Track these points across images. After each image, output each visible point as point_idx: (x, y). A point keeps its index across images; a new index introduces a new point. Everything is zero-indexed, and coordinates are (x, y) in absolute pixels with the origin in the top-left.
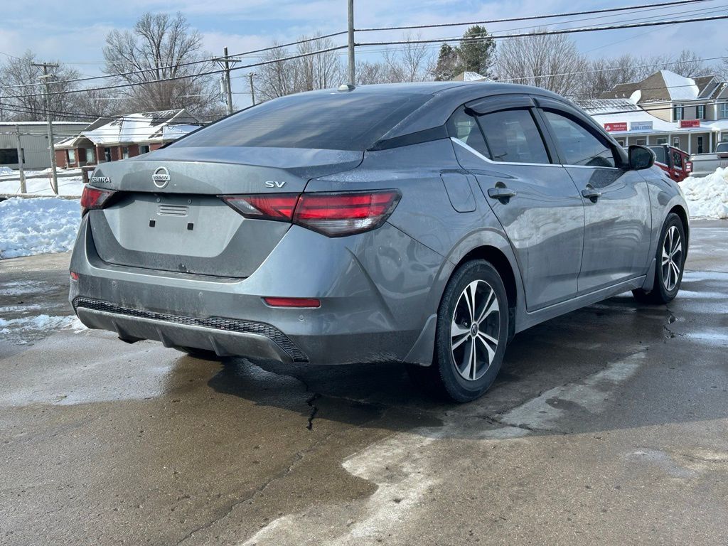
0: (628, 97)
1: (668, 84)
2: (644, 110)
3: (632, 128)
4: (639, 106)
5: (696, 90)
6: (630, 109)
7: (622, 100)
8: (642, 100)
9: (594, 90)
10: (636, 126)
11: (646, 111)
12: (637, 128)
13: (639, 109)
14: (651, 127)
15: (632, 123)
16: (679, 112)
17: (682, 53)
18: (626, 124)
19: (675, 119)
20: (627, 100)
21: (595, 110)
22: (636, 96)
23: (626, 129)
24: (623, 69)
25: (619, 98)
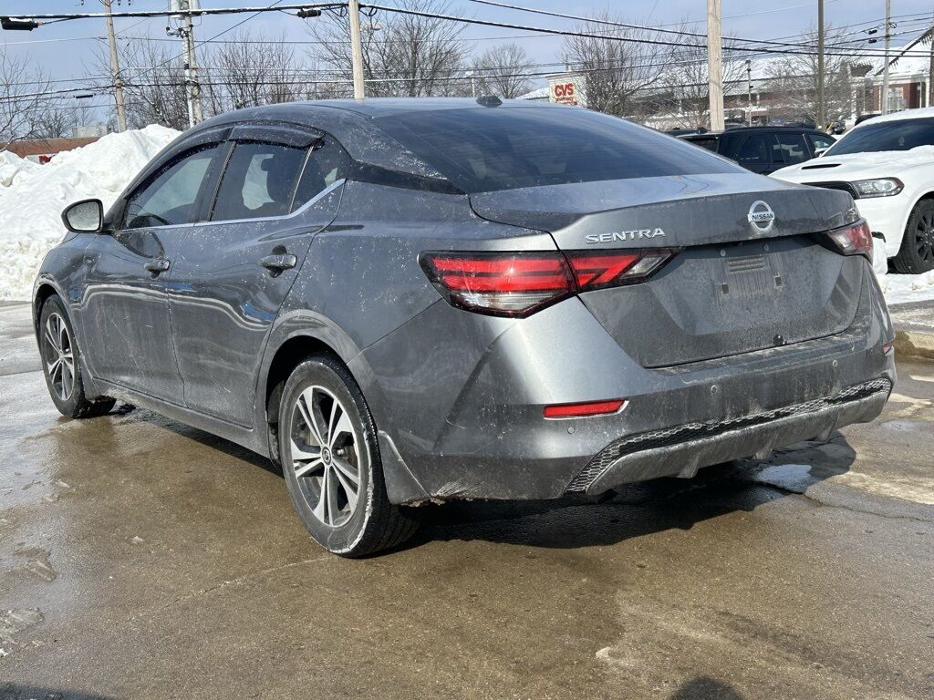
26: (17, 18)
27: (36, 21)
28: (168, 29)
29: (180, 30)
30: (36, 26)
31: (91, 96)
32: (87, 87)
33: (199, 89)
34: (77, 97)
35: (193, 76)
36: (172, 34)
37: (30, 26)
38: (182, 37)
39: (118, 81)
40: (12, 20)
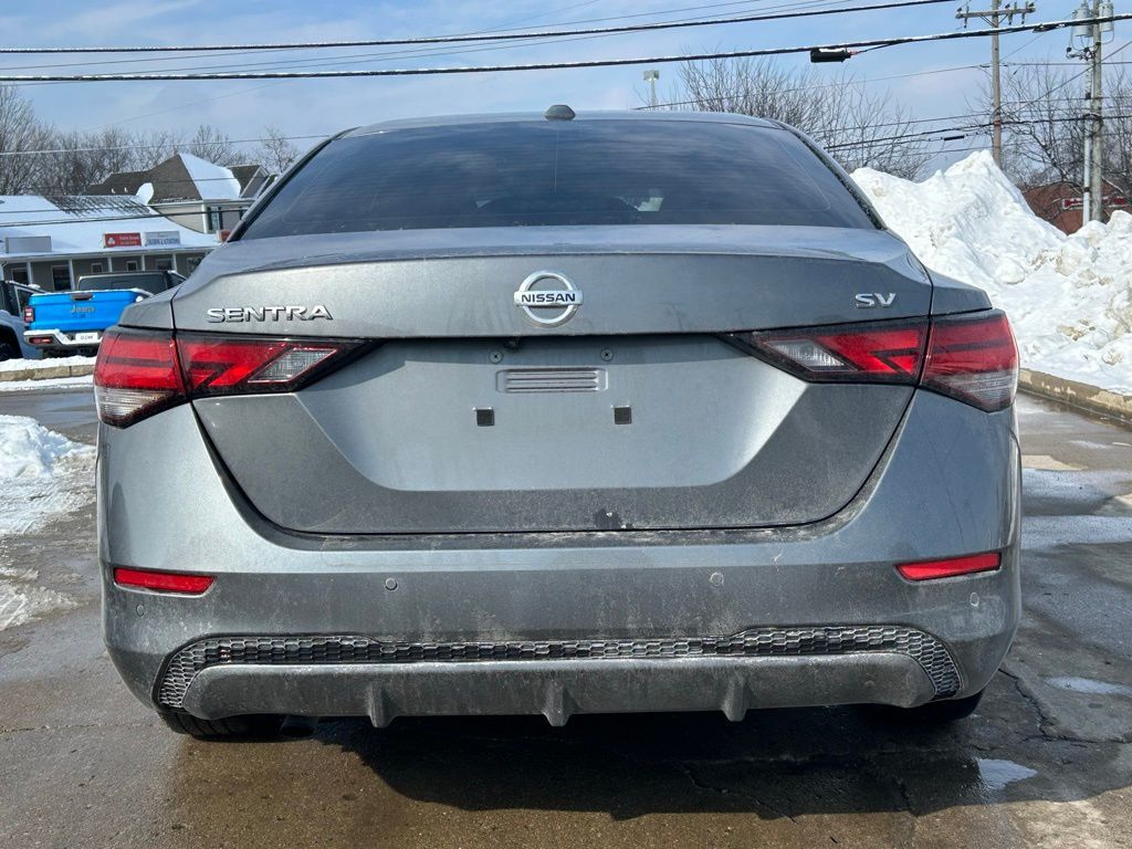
0: (133, 192)
1: (194, 175)
2: (161, 215)
3: (150, 242)
4: (153, 207)
5: (236, 185)
6: (140, 212)
7: (124, 197)
8: (156, 199)
9: (67, 180)
10: (155, 238)
11: (166, 216)
12: (156, 242)
13: (153, 212)
14: (177, 241)
15: (147, 234)
16: (216, 218)
17: (199, 129)
18: (138, 235)
19: (211, 227)
20: (132, 198)
21: (84, 213)
22: (146, 192)
23: (139, 243)
24: (110, 149)
25: (118, 193)
26: (828, 48)
27: (849, 50)
28: (1069, 50)
29: (1087, 50)
30: (849, 56)
31: (962, 137)
32: (958, 126)
33: (1101, 125)
34: (946, 139)
35: (1096, 107)
36: (1073, 56)
37: (841, 57)
38: (1087, 59)
39: (997, 118)
40: (822, 50)
